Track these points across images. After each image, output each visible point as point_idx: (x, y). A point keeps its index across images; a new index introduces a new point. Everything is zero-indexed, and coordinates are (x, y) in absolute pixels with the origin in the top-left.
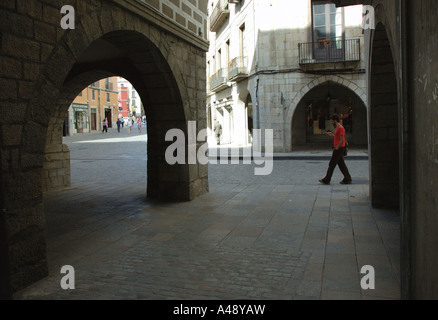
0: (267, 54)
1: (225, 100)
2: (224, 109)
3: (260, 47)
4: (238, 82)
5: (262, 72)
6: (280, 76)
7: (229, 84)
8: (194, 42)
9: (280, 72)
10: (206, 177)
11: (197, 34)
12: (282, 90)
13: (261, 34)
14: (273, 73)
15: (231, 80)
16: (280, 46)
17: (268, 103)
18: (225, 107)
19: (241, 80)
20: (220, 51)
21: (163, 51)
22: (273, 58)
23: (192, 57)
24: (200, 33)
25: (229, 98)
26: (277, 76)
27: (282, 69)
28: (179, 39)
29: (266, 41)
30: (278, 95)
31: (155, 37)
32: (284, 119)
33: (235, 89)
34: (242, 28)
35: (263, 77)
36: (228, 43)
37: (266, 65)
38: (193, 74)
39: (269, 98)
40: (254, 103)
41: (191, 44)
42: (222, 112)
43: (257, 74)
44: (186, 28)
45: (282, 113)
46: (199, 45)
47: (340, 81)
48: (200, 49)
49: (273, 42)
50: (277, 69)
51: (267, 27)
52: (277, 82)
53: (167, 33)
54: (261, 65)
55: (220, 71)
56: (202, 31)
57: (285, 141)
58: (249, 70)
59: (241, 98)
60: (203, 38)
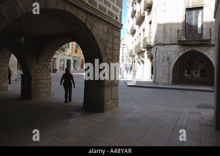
0: (162, 35)
1: (141, 57)
2: (140, 62)
3: (158, 31)
4: (147, 49)
5: (159, 44)
6: (168, 46)
7: (143, 50)
8: (112, 22)
9: (168, 44)
10: (117, 99)
11: (115, 18)
12: (168, 53)
13: (159, 25)
14: (164, 45)
15: (144, 48)
16: (168, 31)
17: (161, 60)
18: (141, 61)
19: (149, 48)
20: (140, 34)
21: (88, 25)
22: (164, 37)
23: (111, 31)
24: (117, 18)
25: (143, 57)
26: (166, 46)
27: (169, 43)
28: (101, 19)
29: (161, 28)
30: (166, 56)
31: (82, 17)
32: (169, 68)
33: (146, 52)
34: (150, 23)
35: (159, 47)
36: (144, 30)
37: (161, 41)
38: (111, 40)
39: (161, 58)
40: (154, 60)
41: (110, 24)
42: (140, 64)
43: (156, 45)
44: (107, 14)
45: (168, 65)
46: (116, 25)
47: (199, 50)
48: (117, 27)
49: (165, 29)
50: (166, 43)
51: (162, 22)
52: (166, 50)
53: (92, 15)
54: (158, 41)
55: (139, 44)
56: (118, 17)
57: (168, 80)
58: (152, 43)
59: (148, 57)
60: (119, 21)
